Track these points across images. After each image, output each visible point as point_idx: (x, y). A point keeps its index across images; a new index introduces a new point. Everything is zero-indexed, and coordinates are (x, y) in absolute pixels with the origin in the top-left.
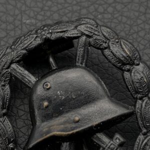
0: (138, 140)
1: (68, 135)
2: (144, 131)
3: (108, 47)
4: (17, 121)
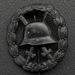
0: (56, 53)
1: (34, 45)
2: (59, 50)
4: (18, 35)
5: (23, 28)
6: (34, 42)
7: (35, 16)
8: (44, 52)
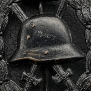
0: (81, 76)
3: (81, 9)
4: (9, 40)
5: (18, 28)
6: (40, 55)
7: (41, 6)
8: (58, 76)
